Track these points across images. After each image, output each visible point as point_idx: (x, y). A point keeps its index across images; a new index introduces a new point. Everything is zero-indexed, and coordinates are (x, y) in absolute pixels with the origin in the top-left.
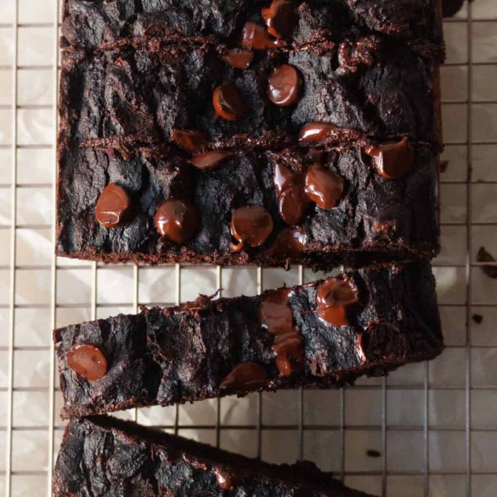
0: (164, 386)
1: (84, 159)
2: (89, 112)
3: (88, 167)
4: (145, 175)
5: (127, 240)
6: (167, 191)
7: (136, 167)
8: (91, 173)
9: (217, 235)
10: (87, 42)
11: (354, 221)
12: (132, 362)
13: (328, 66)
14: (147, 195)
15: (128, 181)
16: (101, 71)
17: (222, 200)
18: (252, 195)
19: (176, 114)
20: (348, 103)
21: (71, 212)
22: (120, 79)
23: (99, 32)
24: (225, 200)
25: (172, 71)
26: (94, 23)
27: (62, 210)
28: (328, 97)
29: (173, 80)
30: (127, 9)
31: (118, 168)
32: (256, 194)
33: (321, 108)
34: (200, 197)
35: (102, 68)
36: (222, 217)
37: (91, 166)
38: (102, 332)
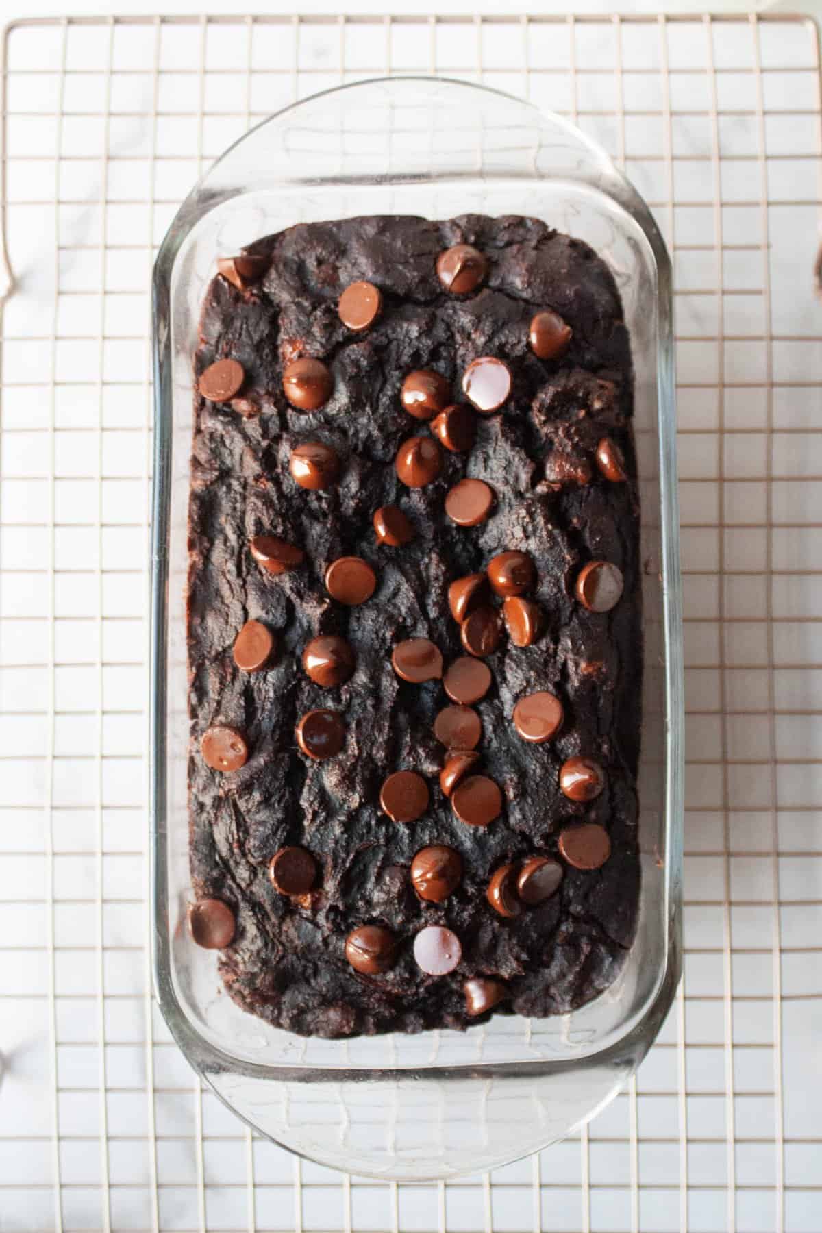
0: (310, 789)
1: (218, 592)
2: (226, 540)
3: (223, 603)
4: (290, 609)
5: (271, 685)
6: (316, 626)
7: (278, 600)
8: (226, 609)
9: (377, 674)
10: (223, 462)
11: (555, 662)
12: (276, 756)
13: (527, 483)
14: (293, 632)
15: (271, 617)
16: (240, 494)
17: (381, 635)
18: (414, 626)
19: (328, 545)
20: (550, 527)
21: (203, 655)
22: (264, 504)
23: (237, 452)
24: (384, 635)
25: (324, 495)
26: (232, 441)
27: (193, 652)
28: (527, 519)
29: (324, 505)
30: (270, 426)
31: (258, 602)
32: (420, 626)
33: (519, 533)
34: (354, 631)
35: (241, 490)
36: (382, 653)
37: (227, 602)
38: (246, 716)
